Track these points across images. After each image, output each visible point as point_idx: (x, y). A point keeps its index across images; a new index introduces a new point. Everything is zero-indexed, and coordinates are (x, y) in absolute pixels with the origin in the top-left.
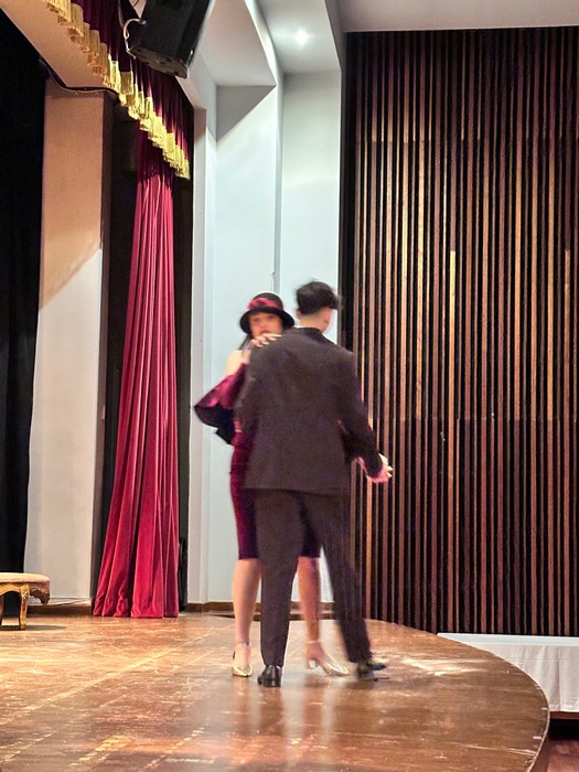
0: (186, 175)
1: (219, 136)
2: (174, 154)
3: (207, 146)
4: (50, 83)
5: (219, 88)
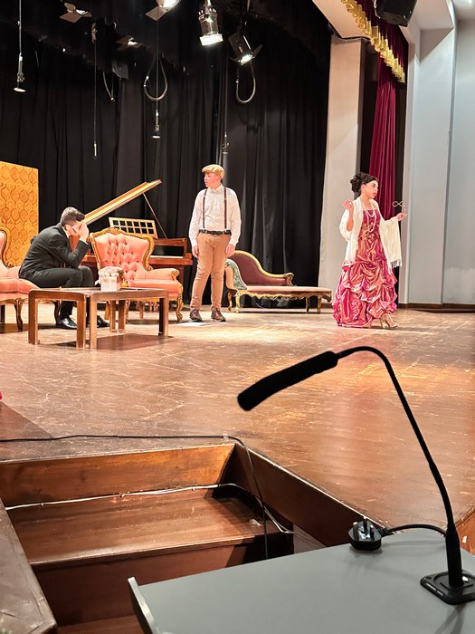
0: (403, 81)
1: (421, 59)
2: (398, 70)
3: (415, 65)
4: (334, 37)
5: (422, 32)
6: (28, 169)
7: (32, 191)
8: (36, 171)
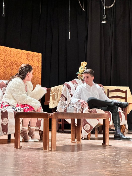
6: (36, 54)
7: (38, 66)
8: (40, 54)
